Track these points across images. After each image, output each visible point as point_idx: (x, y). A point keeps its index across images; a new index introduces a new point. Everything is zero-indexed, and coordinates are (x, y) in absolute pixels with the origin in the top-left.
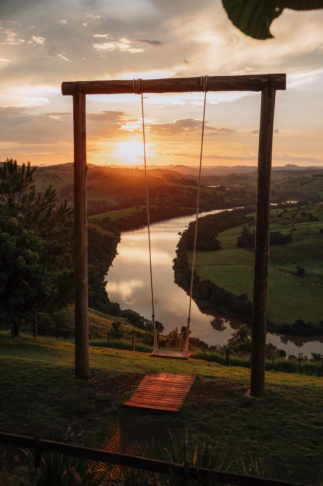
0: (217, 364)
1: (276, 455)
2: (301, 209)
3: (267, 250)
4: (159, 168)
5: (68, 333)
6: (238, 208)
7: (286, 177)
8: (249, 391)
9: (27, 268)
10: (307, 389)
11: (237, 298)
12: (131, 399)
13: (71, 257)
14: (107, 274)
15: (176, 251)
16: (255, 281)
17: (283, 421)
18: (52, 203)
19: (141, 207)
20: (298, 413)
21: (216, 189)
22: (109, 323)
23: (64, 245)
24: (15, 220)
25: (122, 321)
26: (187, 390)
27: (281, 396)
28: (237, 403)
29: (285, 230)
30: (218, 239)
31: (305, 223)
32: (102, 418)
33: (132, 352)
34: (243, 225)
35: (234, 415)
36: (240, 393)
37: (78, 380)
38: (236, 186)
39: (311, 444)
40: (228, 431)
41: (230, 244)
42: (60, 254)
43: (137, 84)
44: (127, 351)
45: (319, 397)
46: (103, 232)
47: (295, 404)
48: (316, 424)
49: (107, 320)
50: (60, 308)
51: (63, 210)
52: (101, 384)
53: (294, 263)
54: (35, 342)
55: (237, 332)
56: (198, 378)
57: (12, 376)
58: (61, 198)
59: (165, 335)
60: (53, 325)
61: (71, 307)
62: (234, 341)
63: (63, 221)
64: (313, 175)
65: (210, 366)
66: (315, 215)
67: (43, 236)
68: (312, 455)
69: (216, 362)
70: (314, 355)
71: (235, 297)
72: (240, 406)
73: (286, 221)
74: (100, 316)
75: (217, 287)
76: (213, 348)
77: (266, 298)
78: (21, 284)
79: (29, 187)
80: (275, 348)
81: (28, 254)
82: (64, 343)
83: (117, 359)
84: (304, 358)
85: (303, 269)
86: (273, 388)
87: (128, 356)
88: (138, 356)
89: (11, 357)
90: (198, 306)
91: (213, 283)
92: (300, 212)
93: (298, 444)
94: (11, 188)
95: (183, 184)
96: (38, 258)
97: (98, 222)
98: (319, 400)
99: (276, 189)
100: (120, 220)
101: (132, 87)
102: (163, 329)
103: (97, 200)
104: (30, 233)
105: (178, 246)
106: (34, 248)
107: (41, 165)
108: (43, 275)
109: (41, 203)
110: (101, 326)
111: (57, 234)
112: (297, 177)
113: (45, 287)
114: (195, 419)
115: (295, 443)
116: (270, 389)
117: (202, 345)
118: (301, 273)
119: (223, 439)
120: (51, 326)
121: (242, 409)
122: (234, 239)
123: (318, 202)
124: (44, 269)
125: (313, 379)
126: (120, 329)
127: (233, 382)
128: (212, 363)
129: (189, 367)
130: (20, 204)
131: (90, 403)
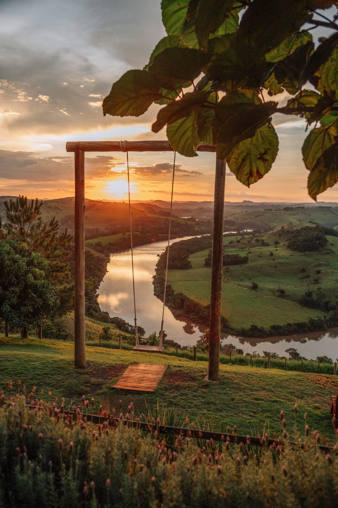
0: (187, 359)
1: (225, 422)
2: (256, 236)
3: (221, 270)
4: (142, 202)
5: (67, 336)
6: (205, 235)
7: (244, 211)
8: (208, 376)
9: (35, 284)
10: (251, 375)
11: (204, 308)
12: (117, 383)
13: (70, 274)
14: (98, 289)
15: (155, 269)
16: (212, 293)
17: (232, 398)
18: (56, 231)
19: (127, 234)
20: (244, 392)
21: (188, 219)
22: (100, 328)
23: (65, 265)
24: (25, 245)
25: (111, 327)
26: (160, 376)
27: (231, 380)
28: (198, 385)
29: (242, 253)
30: (189, 260)
31: (259, 248)
32: (95, 397)
33: (119, 350)
34: (210, 249)
35: (195, 394)
36: (200, 378)
37: (77, 370)
38: (204, 217)
39: (252, 414)
40: (191, 406)
41: (199, 264)
42: (61, 272)
43: (123, 144)
44: (115, 349)
45: (260, 380)
46: (96, 254)
47: (241, 386)
48: (256, 399)
49: (98, 326)
50: (61, 315)
51: (64, 237)
52: (94, 372)
53: (250, 280)
54: (41, 342)
55: (204, 335)
56: (170, 367)
57: (25, 367)
58: (61, 226)
59: (146, 338)
60: (54, 330)
61: (69, 316)
62: (202, 342)
63: (64, 245)
64: (265, 210)
65: (181, 361)
66: (266, 241)
67: (48, 258)
68: (252, 421)
69: (186, 358)
70: (265, 353)
71: (203, 307)
72: (200, 387)
73: (244, 246)
74: (93, 322)
75: (188, 299)
76: (185, 348)
77: (220, 306)
78: (30, 296)
79: (37, 218)
80: (234, 347)
81: (36, 272)
82: (65, 343)
83: (107, 355)
84: (257, 355)
85: (257, 284)
86: (226, 374)
87: (115, 353)
88: (124, 353)
89: (24, 353)
90: (173, 314)
91: (185, 296)
92: (254, 239)
93: (242, 414)
94: (22, 220)
95: (161, 215)
96: (44, 275)
97: (92, 246)
98: (259, 383)
99: (236, 220)
100: (110, 244)
101: (120, 147)
102: (145, 333)
103: (91, 227)
104: (37, 256)
105: (157, 265)
106: (41, 267)
107: (45, 199)
108: (48, 288)
109: (46, 231)
110: (93, 331)
111: (59, 256)
112: (252, 211)
113: (49, 299)
114: (167, 397)
115: (240, 413)
116: (223, 375)
117: (177, 346)
118: (255, 287)
119: (187, 411)
120: (52, 331)
121: (202, 389)
122: (202, 260)
123: (269, 231)
124: (49, 284)
125: (260, 370)
126: (109, 333)
127: (196, 370)
128: (182, 358)
129: (164, 361)
130: (29, 232)
131: (87, 386)
